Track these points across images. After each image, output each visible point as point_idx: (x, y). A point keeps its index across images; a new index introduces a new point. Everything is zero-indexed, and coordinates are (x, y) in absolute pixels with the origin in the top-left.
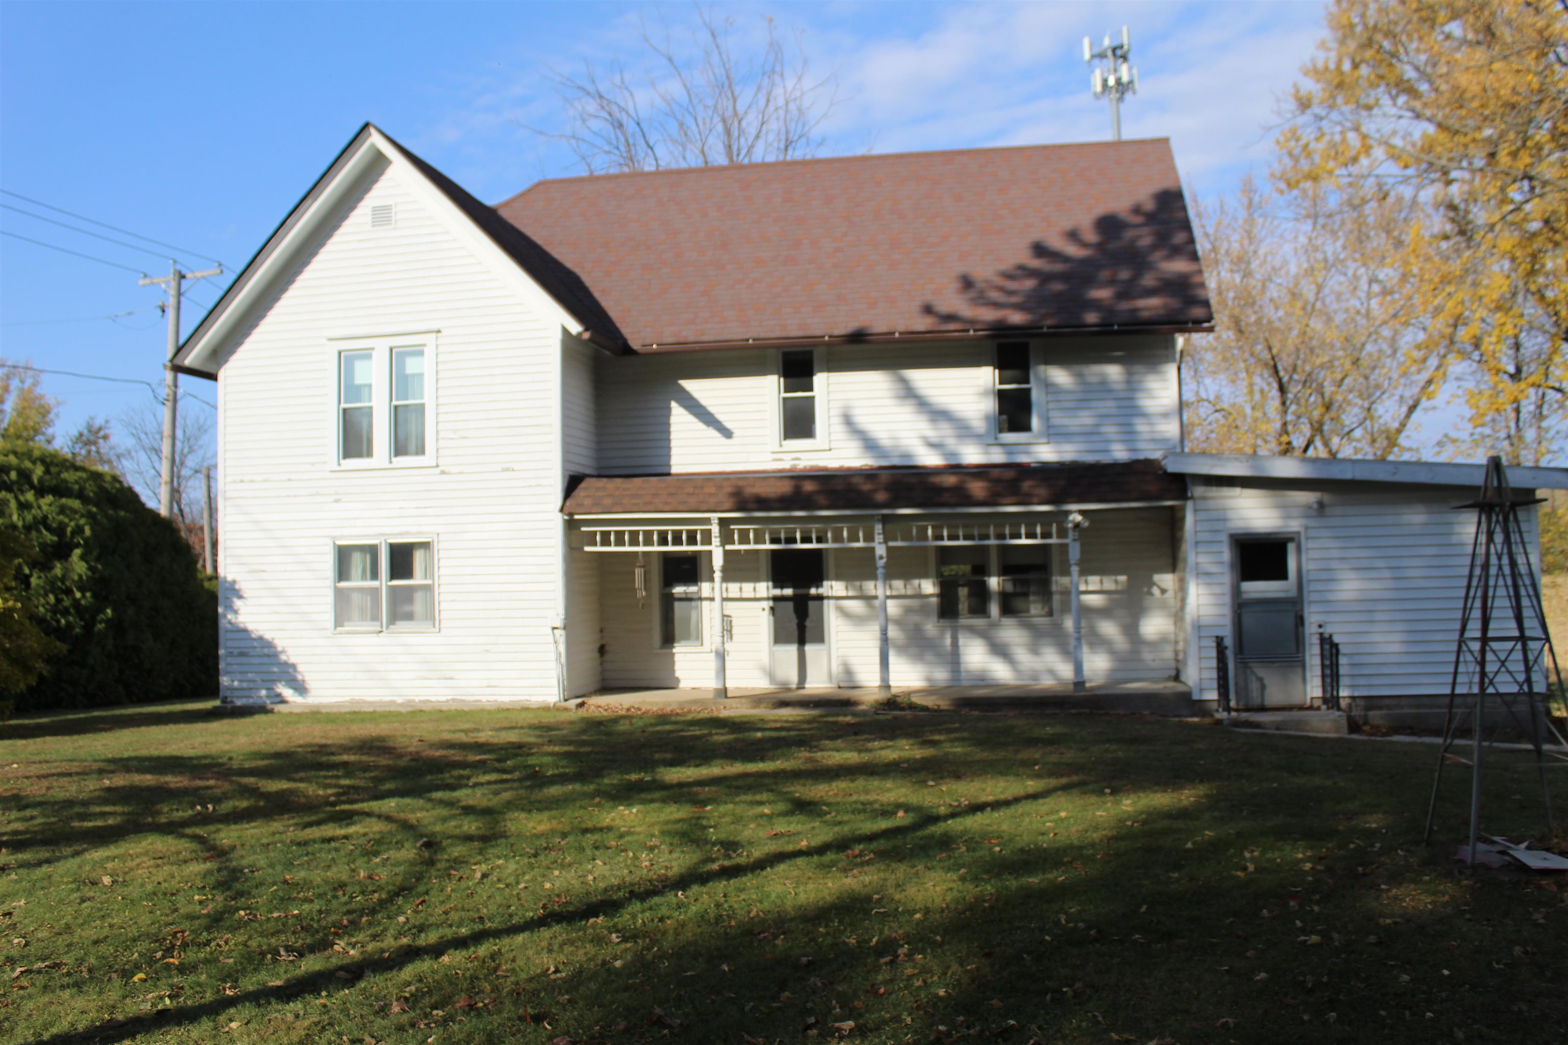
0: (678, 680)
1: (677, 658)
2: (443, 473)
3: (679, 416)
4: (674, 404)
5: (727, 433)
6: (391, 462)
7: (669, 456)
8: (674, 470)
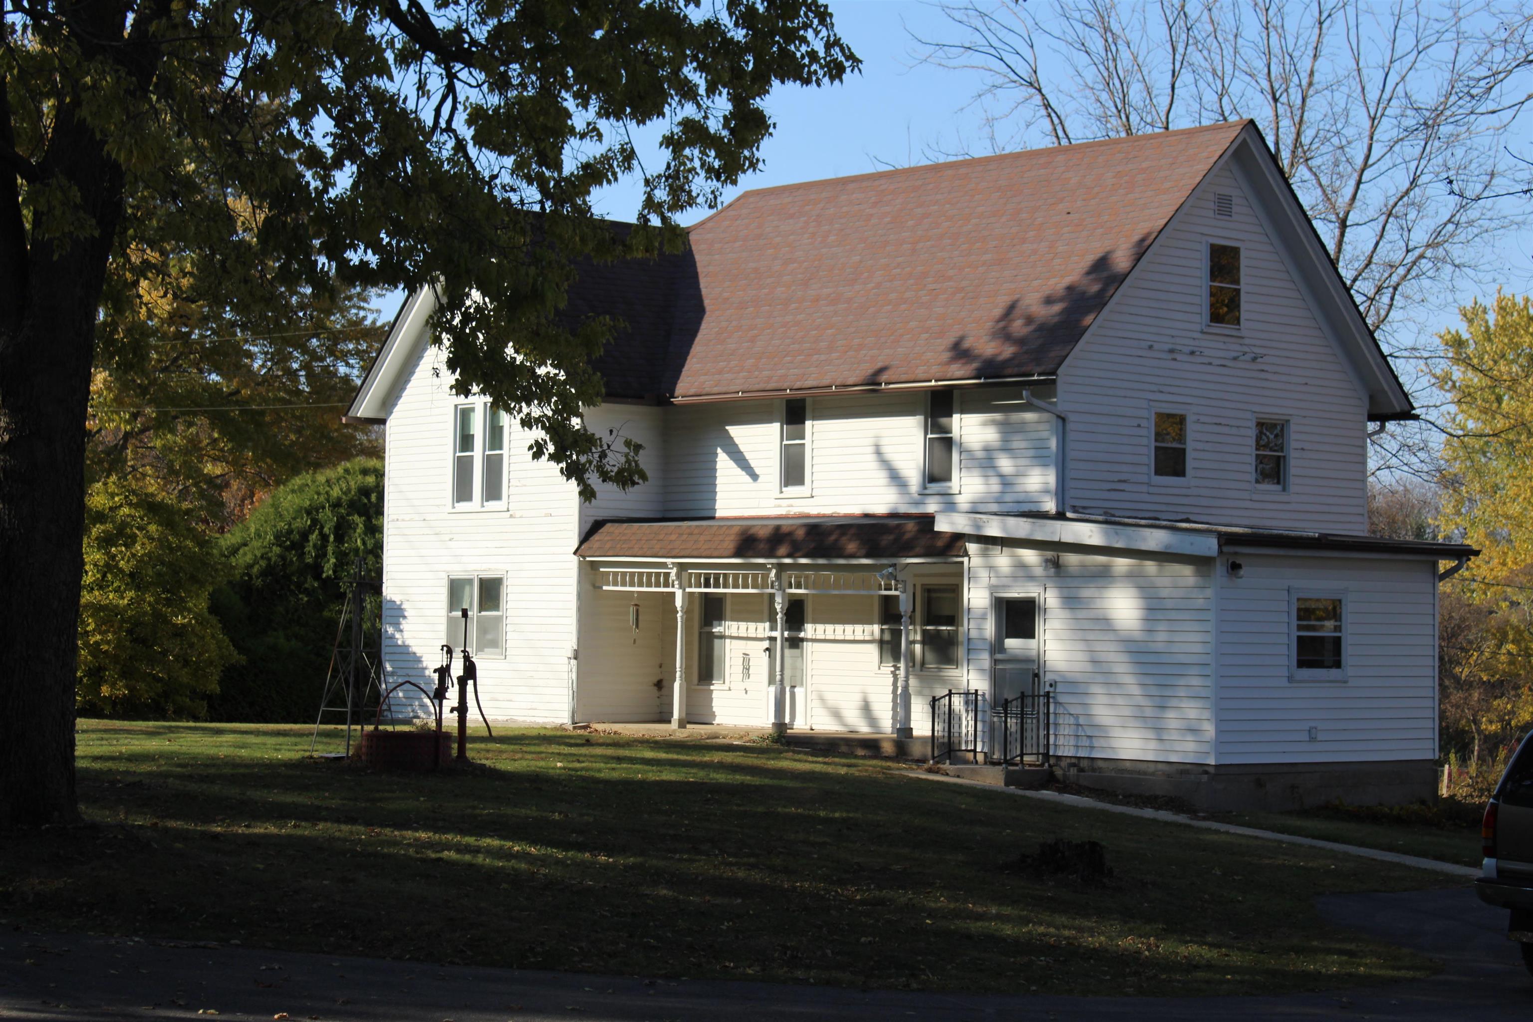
0: (714, 716)
1: (715, 695)
2: (511, 516)
3: (723, 461)
4: (719, 450)
5: (754, 476)
6: (483, 506)
7: (714, 500)
8: (718, 514)
